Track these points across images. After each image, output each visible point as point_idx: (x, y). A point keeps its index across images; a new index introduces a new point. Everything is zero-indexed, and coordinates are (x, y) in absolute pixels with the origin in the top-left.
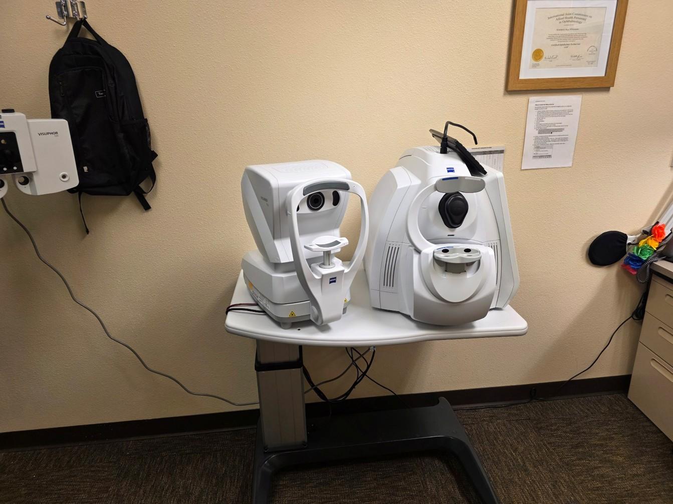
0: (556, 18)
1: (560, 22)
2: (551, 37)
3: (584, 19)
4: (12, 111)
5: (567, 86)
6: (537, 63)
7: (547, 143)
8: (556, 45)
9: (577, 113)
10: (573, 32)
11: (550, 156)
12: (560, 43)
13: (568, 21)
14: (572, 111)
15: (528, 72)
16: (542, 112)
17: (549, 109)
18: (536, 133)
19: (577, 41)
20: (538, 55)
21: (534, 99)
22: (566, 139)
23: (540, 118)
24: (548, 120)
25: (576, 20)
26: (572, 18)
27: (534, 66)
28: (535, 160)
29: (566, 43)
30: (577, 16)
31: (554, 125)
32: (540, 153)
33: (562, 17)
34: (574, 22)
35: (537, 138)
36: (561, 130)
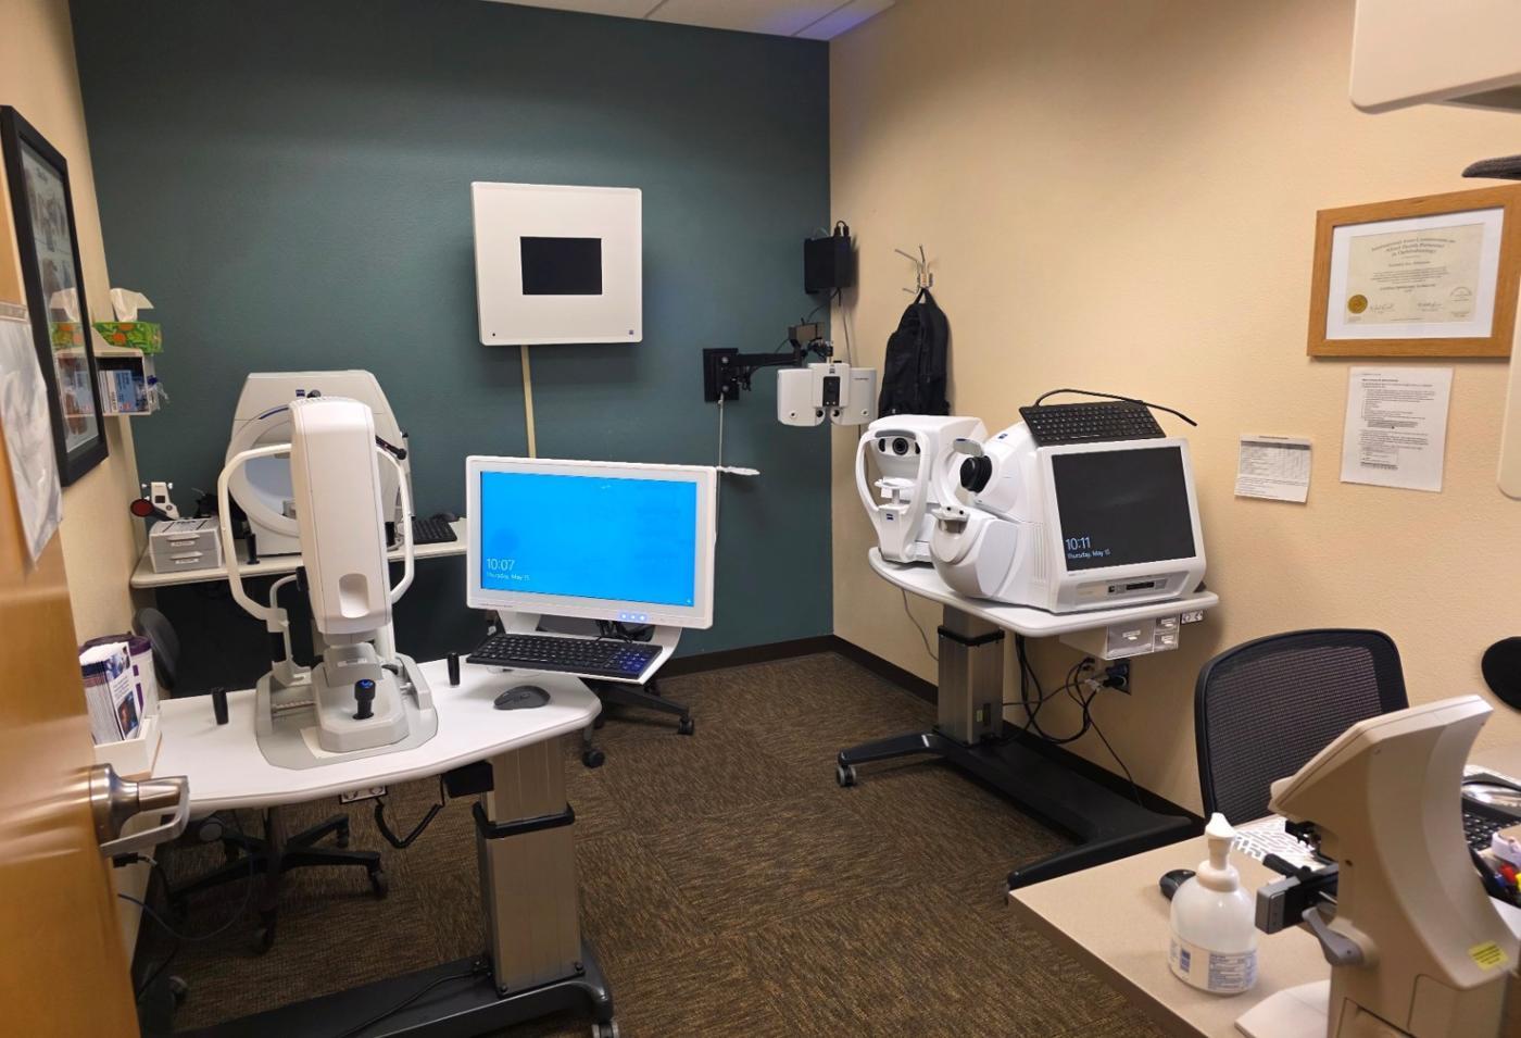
0: (1385, 249)
1: (1395, 254)
2: (1378, 278)
3: (1440, 246)
4: (840, 362)
5: (1411, 352)
6: (1357, 315)
7: (1386, 443)
8: (1388, 288)
9: (1443, 397)
10: (1418, 267)
11: (1393, 467)
12: (1395, 285)
13: (1407, 252)
14: (1432, 393)
15: (1341, 328)
16: (1376, 392)
17: (1388, 388)
18: (1364, 425)
19: (1429, 281)
20: (1357, 304)
21: (1358, 372)
22: (1423, 442)
23: (1372, 399)
24: (1386, 406)
25: (1423, 248)
26: (1416, 245)
27: (1352, 321)
28: (1365, 469)
29: (1407, 284)
30: (1425, 242)
31: (1398, 414)
32: (1373, 458)
33: (1397, 246)
34: (1420, 251)
35: (1365, 434)
36: (1412, 425)
